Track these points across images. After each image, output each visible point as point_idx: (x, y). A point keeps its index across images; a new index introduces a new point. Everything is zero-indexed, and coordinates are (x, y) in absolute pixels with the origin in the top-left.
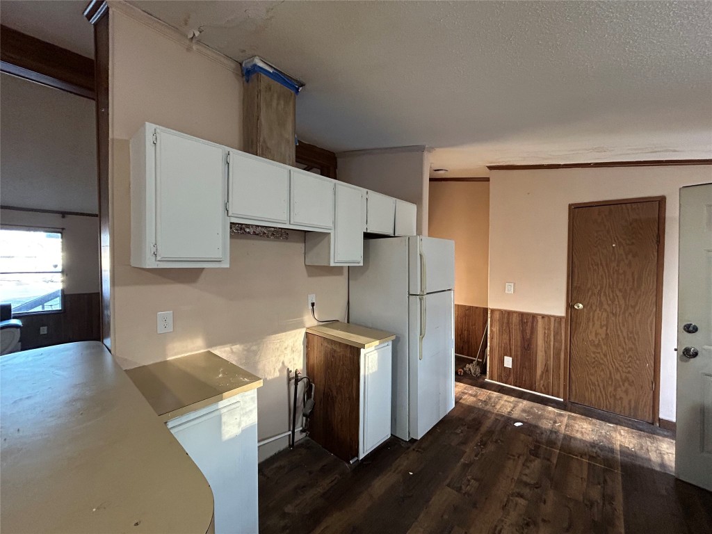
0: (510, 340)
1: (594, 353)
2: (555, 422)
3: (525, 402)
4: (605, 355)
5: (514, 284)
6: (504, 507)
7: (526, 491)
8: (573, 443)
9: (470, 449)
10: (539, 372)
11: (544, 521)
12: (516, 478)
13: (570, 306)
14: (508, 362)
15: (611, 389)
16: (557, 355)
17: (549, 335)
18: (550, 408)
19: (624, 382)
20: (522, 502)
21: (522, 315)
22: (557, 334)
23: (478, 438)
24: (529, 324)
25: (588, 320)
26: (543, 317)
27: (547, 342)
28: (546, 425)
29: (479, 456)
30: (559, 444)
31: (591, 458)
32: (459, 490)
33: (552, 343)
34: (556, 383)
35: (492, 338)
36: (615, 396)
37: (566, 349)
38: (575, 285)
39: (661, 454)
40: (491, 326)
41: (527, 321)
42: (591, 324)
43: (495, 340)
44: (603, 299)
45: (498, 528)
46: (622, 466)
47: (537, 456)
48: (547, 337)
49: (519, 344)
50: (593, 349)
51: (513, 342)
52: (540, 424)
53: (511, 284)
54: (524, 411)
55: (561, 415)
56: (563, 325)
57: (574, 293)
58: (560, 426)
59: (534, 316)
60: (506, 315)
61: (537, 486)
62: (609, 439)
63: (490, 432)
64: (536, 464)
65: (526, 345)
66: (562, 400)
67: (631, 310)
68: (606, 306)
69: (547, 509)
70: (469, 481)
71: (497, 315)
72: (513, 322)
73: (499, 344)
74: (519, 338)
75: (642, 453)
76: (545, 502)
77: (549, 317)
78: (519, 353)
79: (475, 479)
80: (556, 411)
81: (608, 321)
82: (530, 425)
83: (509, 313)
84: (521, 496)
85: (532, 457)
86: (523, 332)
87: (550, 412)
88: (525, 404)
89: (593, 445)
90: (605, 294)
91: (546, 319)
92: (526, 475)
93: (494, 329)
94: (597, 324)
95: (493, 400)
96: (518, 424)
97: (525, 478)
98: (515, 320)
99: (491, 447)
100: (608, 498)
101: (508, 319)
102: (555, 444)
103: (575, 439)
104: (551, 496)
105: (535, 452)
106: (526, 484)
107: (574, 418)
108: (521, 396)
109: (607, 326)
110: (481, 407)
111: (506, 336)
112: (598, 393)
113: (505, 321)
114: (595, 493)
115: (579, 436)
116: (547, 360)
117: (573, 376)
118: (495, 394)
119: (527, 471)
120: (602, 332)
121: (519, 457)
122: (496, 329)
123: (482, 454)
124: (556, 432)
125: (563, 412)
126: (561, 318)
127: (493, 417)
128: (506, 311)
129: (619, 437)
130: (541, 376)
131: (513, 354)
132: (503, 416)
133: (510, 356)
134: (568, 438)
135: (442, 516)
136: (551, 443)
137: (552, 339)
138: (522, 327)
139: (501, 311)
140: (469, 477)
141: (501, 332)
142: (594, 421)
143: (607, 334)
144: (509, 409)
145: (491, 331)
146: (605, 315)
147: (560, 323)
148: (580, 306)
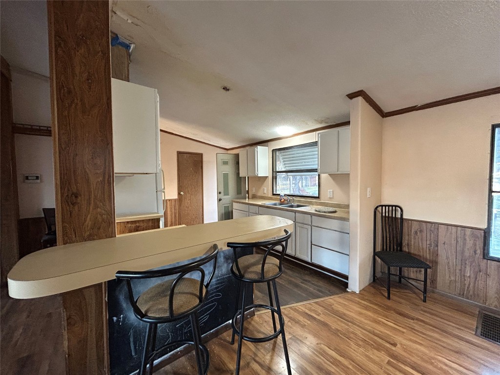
1: (187, 211)
4: (190, 211)
13: (179, 194)
16: (175, 216)
17: (172, 207)
22: (175, 206)
27: (171, 211)
33: (173, 211)
37: (178, 212)
38: (180, 185)
42: (186, 199)
44: (189, 190)
50: (187, 209)
57: (180, 189)
67: (196, 192)
68: (190, 192)
77: (171, 200)
81: (190, 198)
90: (189, 188)
94: (188, 199)
120: (189, 202)
143: (191, 202)
146: (190, 196)
147: (176, 201)
148: (182, 193)
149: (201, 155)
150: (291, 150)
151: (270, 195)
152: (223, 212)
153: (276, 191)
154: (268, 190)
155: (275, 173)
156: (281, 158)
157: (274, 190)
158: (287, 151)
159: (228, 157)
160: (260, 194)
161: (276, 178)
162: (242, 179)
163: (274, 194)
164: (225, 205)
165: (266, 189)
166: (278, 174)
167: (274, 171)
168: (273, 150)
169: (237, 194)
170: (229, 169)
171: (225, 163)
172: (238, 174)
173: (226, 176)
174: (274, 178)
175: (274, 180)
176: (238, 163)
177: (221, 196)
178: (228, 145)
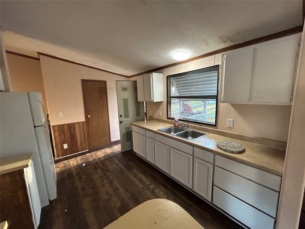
0: (65, 137)
1: (95, 130)
2: (92, 157)
3: (79, 157)
4: (98, 130)
5: (63, 112)
6: (103, 186)
7: (104, 178)
8: (101, 159)
9: (78, 183)
10: (79, 144)
11: (113, 180)
12: (98, 178)
13: (86, 117)
14: (66, 146)
15: (100, 140)
16: (84, 136)
17: (81, 129)
18: (87, 154)
19: (103, 136)
20: (105, 181)
21: (69, 125)
22: (83, 128)
23: (77, 178)
24: (72, 127)
25: (92, 120)
26: (77, 123)
27: (80, 132)
28: (91, 159)
29: (83, 182)
30: (98, 161)
31: (107, 159)
32: (88, 196)
33: (82, 132)
34: (85, 145)
35: (55, 139)
36: (101, 141)
37: (87, 132)
38: (87, 109)
39: (116, 150)
40: (54, 134)
41: (71, 127)
42: (93, 121)
43: (57, 139)
44: (95, 113)
45: (107, 191)
46: (114, 157)
47: (97, 168)
48: (80, 130)
49: (69, 137)
50: (95, 129)
51: (66, 137)
52: (90, 160)
53: (61, 112)
54: (81, 160)
55: (92, 154)
56: (85, 124)
57: (87, 112)
58: (94, 157)
59: (74, 124)
60: (61, 127)
61: (104, 175)
62: (106, 152)
63: (78, 174)
64: (99, 170)
65: (72, 136)
66: (88, 150)
67: (102, 114)
68: (96, 115)
69: (111, 177)
70: (88, 191)
71: (56, 128)
72: (65, 129)
73: (60, 140)
74: (69, 135)
75: (114, 152)
76: (109, 176)
77: (80, 122)
78: (70, 141)
79: (90, 188)
80: (89, 154)
81: (97, 119)
82: (87, 162)
83: (63, 125)
84: (104, 180)
85: (96, 170)
86: (70, 131)
87: (88, 155)
88: (79, 158)
89: (105, 156)
90: (96, 111)
91: (79, 124)
92: (100, 175)
93: (56, 135)
94: (95, 121)
95: (67, 164)
96: (84, 165)
97: (100, 176)
98: (66, 127)
99: (84, 177)
100: (117, 165)
101: (63, 128)
102: (98, 162)
103: (101, 158)
104: (109, 174)
105: (96, 168)
106: (102, 177)
107: (95, 153)
108: (75, 156)
109: (97, 121)
110: (65, 169)
111: (63, 136)
112: (98, 143)
113: (61, 129)
114: (115, 166)
115: (100, 156)
116: (81, 139)
117: (90, 141)
118: (65, 161)
119: (99, 174)
120: (96, 123)
121: (93, 173)
122: (57, 134)
123: (83, 181)
124: (95, 160)
125: (91, 153)
126: (84, 122)
127: (74, 169)
128: (61, 125)
129: (108, 151)
130: (80, 146)
131: (67, 142)
132: (77, 166)
133: (66, 143)
134: (99, 159)
135: (92, 206)
136: (97, 163)
137: (82, 130)
138: (70, 129)
139: (58, 126)
140: (87, 190)
141: (60, 135)
142: (100, 151)
143: (98, 123)
144: (76, 163)
145: (55, 136)
146: (96, 118)
147: (84, 124)
148: (89, 116)
149: (105, 82)
150: (185, 76)
151: (165, 118)
152: (125, 132)
153: (170, 115)
154: (163, 114)
155: (169, 98)
156: (175, 84)
157: (169, 115)
158: (182, 77)
159: (127, 84)
160: (156, 116)
161: (170, 103)
162: (141, 104)
163: (168, 118)
164: (126, 126)
165: (161, 113)
166: (172, 99)
167: (169, 96)
168: (167, 77)
169: (137, 116)
170: (128, 95)
171: (124, 89)
172: (137, 99)
173: (125, 101)
174: (169, 103)
175: (169, 105)
176: (136, 89)
177: (123, 119)
178: (129, 73)
